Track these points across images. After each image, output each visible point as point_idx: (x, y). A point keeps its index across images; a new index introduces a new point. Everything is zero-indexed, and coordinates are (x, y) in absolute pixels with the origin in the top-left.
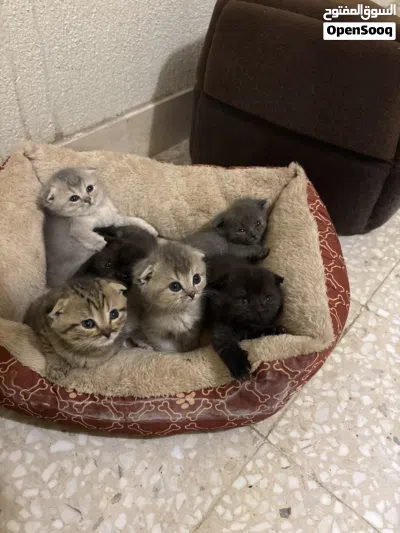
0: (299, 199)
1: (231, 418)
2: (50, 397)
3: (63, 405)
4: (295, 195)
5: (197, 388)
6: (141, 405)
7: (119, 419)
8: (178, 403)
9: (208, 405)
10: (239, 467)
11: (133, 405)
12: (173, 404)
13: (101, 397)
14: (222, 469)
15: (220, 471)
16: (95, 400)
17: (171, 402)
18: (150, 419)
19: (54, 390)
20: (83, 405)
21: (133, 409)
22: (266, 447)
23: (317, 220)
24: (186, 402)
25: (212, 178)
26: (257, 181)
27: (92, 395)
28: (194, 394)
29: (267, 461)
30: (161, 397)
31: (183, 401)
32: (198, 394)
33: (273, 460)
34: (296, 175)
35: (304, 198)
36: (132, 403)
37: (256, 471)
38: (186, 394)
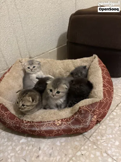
0: (96, 64)
1: (73, 128)
2: (19, 123)
3: (22, 125)
4: (95, 63)
5: (62, 118)
6: (44, 124)
7: (38, 129)
8: (56, 123)
9: (65, 124)
10: (79, 148)
11: (42, 124)
12: (54, 124)
13: (33, 122)
14: (73, 149)
15: (72, 149)
16: (31, 123)
17: (54, 123)
18: (48, 129)
19: (20, 121)
20: (28, 125)
21: (42, 126)
22: (88, 142)
23: (101, 69)
24: (58, 123)
25: (70, 62)
26: (83, 61)
27: (30, 121)
28: (61, 120)
29: (88, 147)
30: (50, 121)
31: (57, 123)
32: (62, 120)
33: (91, 146)
34: (95, 58)
35: (98, 63)
36: (41, 124)
37: (85, 150)
38: (58, 121)
